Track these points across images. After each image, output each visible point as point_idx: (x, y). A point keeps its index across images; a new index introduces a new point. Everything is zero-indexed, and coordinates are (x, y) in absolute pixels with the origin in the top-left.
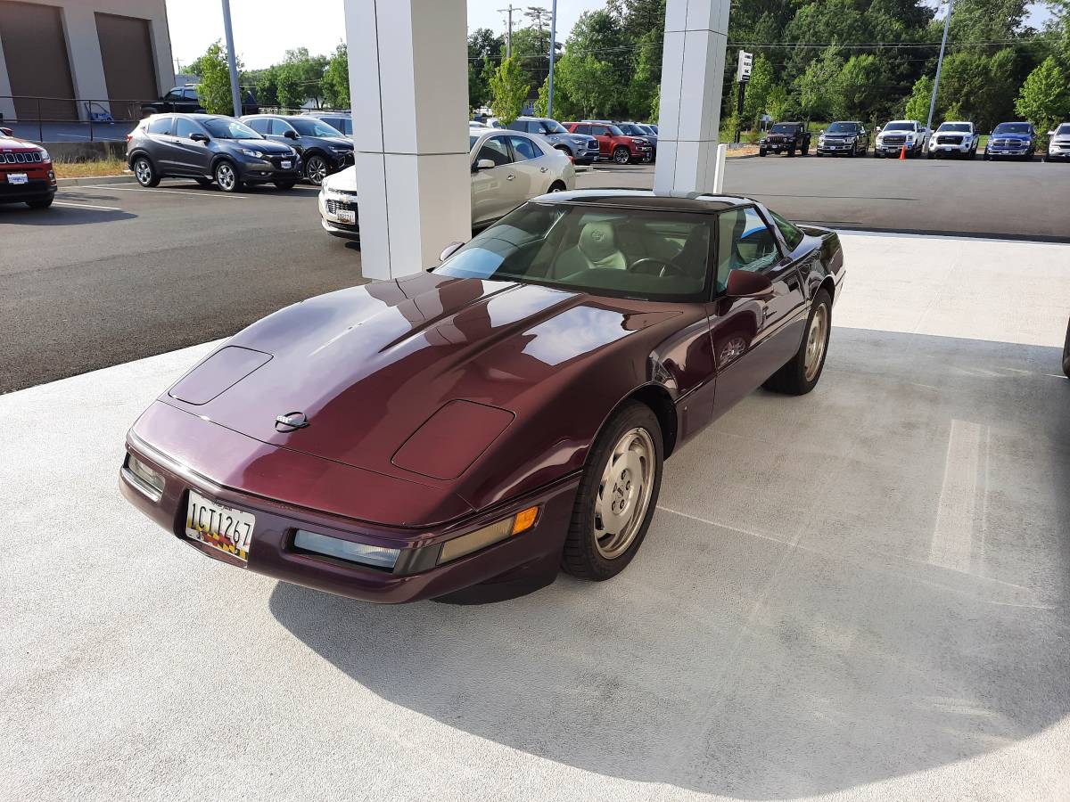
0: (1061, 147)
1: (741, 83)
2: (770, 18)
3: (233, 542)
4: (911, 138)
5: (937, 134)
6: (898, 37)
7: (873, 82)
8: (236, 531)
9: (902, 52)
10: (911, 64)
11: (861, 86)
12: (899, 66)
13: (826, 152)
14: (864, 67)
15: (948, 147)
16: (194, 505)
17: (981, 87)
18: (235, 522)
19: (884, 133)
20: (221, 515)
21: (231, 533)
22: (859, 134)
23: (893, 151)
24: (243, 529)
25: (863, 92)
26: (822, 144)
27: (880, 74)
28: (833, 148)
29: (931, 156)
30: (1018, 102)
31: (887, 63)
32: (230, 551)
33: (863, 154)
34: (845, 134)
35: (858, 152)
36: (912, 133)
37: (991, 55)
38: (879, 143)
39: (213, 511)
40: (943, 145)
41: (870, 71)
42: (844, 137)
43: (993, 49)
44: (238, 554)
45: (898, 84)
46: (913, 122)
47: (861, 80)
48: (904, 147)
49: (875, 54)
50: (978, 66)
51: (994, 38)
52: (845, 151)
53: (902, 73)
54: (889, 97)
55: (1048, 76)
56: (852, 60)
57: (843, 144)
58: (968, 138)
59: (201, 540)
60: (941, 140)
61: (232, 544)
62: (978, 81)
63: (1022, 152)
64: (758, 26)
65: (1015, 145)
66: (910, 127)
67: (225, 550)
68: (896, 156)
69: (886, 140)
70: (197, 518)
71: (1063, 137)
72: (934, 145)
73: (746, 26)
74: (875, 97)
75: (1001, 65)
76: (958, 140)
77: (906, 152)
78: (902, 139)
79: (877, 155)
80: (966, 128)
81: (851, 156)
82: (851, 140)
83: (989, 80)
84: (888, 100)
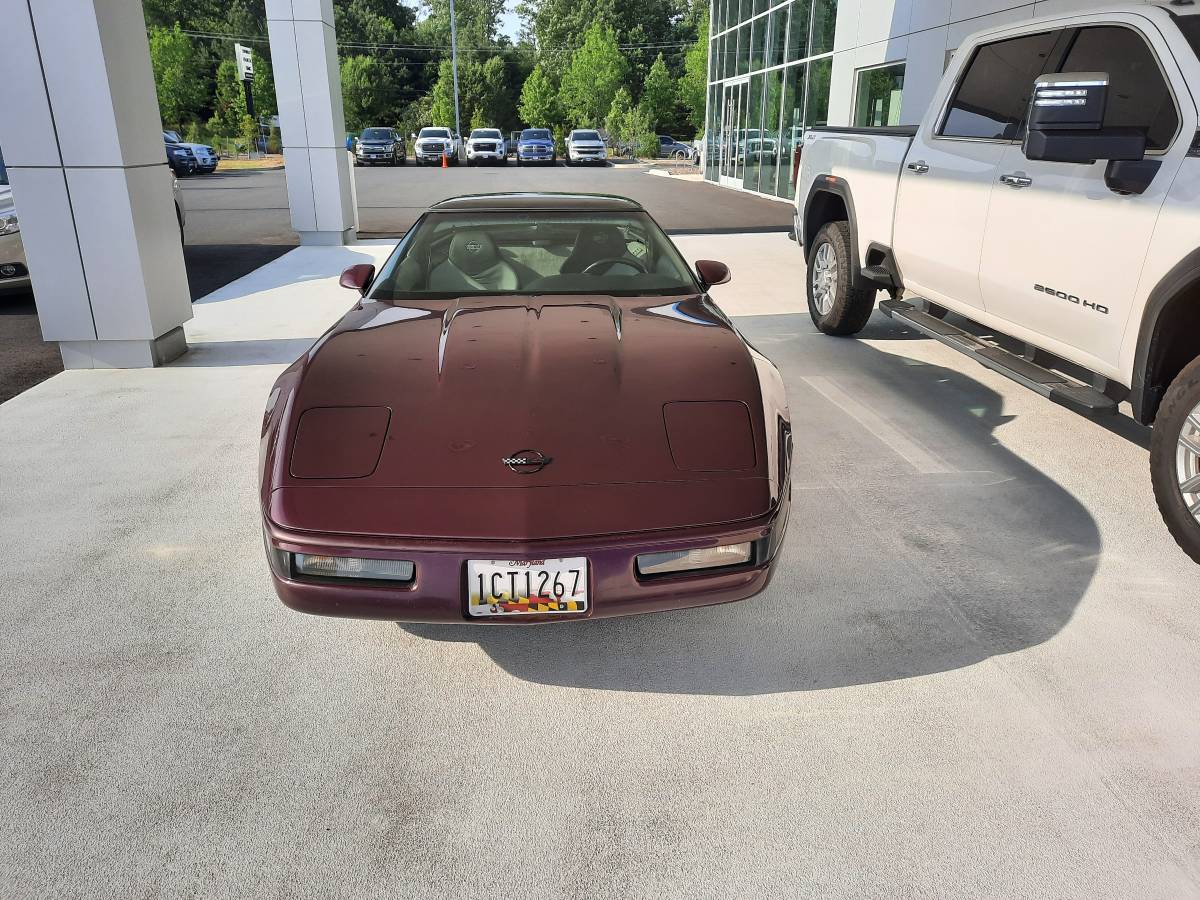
0: (580, 152)
1: (244, 82)
2: (243, 7)
3: (553, 596)
4: (448, 145)
5: (472, 141)
6: (389, 37)
7: (377, 86)
8: (556, 584)
9: (398, 55)
10: (409, 67)
11: (366, 89)
12: (398, 68)
13: (368, 160)
14: (364, 70)
15: (485, 154)
16: (481, 576)
17: (481, 94)
18: (552, 576)
19: (421, 141)
20: (527, 574)
21: (548, 588)
22: (396, 141)
23: (434, 159)
24: (567, 580)
25: (369, 96)
26: (361, 152)
27: (381, 78)
28: (374, 157)
29: (472, 163)
30: (521, 110)
31: (386, 66)
32: (551, 609)
33: (403, 163)
34: (382, 141)
35: (398, 161)
36: (449, 140)
37: (483, 62)
38: (419, 151)
39: (513, 574)
40: (480, 153)
41: (372, 73)
42: (382, 144)
43: (483, 56)
44: (565, 608)
45: (401, 89)
46: (445, 129)
47: (364, 83)
48: (444, 155)
49: (371, 55)
50: (474, 73)
51: (480, 45)
52: (385, 160)
53: (402, 77)
54: (395, 103)
55: (540, 85)
56: (350, 60)
57: (383, 152)
58: (501, 145)
59: (500, 613)
60: (477, 147)
61: (552, 601)
62: (478, 88)
63: (549, 158)
64: (230, 15)
65: (541, 151)
66: (444, 134)
67: (543, 610)
68: (438, 164)
69: (425, 147)
70: (487, 588)
71: (578, 143)
72: (472, 154)
73: (214, 14)
74: (382, 102)
75: (494, 73)
76: (492, 147)
77: (447, 159)
78: (440, 147)
79: (419, 163)
80: (495, 136)
81: (393, 165)
82: (390, 148)
83: (487, 88)
84: (396, 106)
